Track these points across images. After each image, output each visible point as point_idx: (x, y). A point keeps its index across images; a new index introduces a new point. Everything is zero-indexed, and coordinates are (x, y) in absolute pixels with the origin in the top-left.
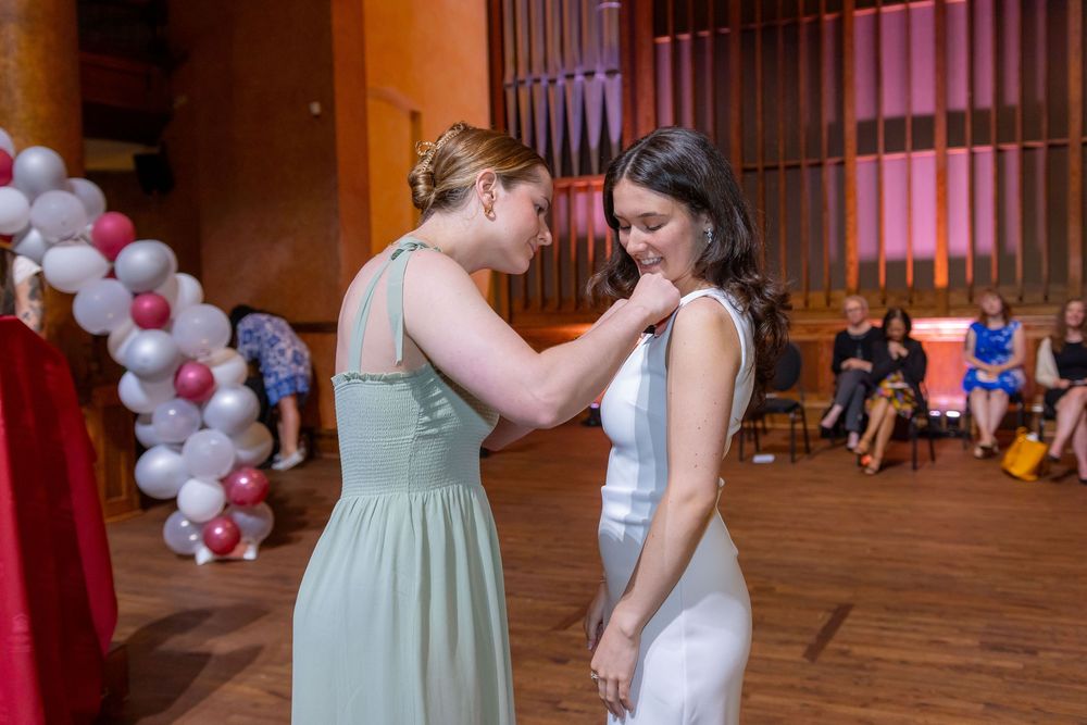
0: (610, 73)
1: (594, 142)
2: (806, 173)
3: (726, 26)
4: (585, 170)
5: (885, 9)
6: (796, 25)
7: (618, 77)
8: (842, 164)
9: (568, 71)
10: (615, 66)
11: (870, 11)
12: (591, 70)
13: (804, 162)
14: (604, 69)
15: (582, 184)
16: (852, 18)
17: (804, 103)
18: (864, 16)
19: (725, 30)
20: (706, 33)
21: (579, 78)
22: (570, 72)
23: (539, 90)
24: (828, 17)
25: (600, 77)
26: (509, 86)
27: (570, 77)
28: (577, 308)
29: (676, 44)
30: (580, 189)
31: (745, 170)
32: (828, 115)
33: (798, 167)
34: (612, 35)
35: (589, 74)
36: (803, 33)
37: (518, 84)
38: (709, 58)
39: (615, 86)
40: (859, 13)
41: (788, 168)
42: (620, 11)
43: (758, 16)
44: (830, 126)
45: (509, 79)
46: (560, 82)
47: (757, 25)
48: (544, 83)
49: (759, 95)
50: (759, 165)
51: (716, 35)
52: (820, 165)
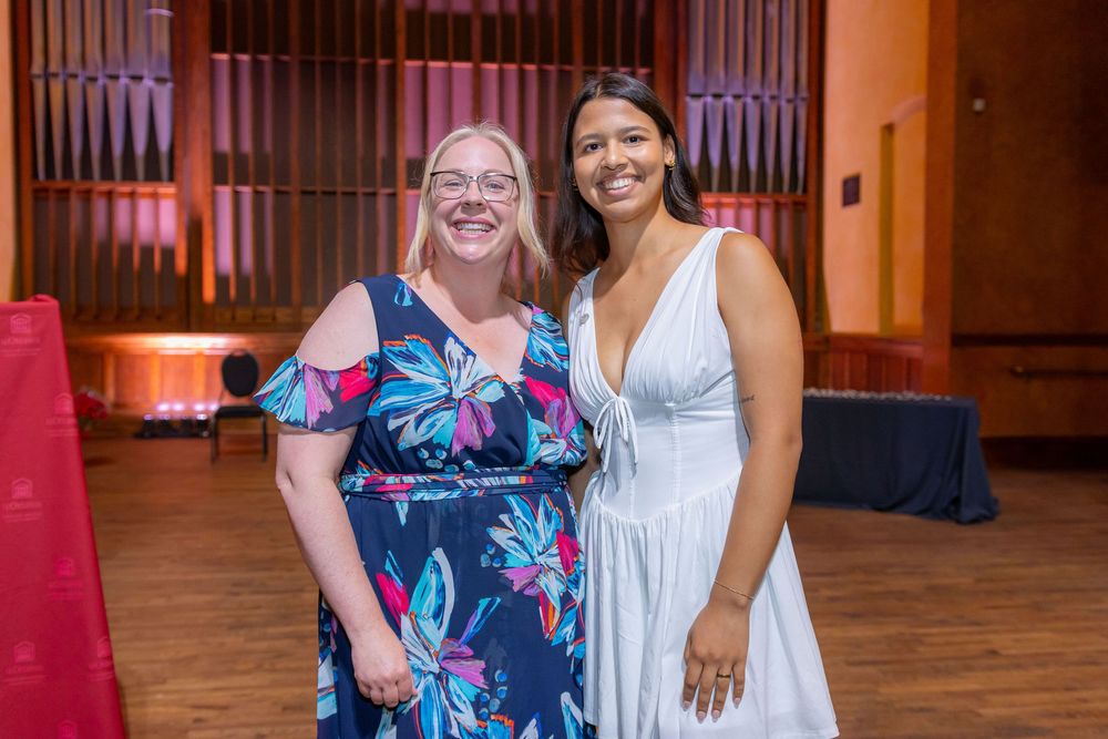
0: (160, 80)
1: (140, 147)
2: (361, 200)
3: (287, 53)
4: (129, 175)
5: (432, 64)
6: (353, 65)
7: (170, 85)
8: (394, 195)
9: (110, 71)
10: (166, 74)
11: (418, 63)
12: (138, 73)
13: (361, 190)
14: (153, 76)
15: (126, 188)
16: (404, 66)
17: (360, 137)
18: (415, 68)
19: (285, 58)
20: (265, 58)
21: (124, 81)
22: (113, 73)
23: (75, 87)
24: (382, 62)
25: (148, 83)
26: (39, 76)
27: (115, 78)
28: (118, 318)
29: (234, 63)
30: (123, 195)
31: (304, 193)
32: (381, 151)
33: (354, 194)
34: (163, 43)
35: (137, 78)
36: (359, 73)
37: (47, 76)
38: (268, 82)
39: (164, 95)
40: (409, 64)
41: (344, 194)
42: (172, 21)
43: (318, 50)
44: (384, 160)
45: (37, 68)
46: (101, 82)
47: (318, 58)
48: (80, 80)
49: (318, 123)
50: (319, 188)
51: (276, 61)
52: (374, 194)
